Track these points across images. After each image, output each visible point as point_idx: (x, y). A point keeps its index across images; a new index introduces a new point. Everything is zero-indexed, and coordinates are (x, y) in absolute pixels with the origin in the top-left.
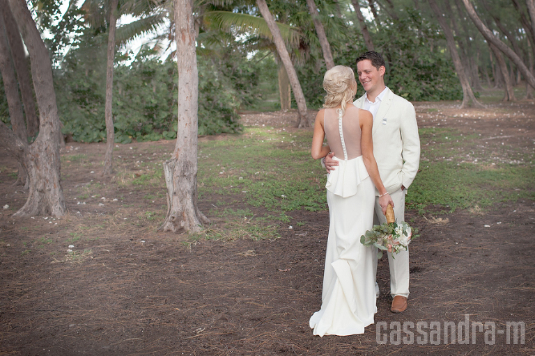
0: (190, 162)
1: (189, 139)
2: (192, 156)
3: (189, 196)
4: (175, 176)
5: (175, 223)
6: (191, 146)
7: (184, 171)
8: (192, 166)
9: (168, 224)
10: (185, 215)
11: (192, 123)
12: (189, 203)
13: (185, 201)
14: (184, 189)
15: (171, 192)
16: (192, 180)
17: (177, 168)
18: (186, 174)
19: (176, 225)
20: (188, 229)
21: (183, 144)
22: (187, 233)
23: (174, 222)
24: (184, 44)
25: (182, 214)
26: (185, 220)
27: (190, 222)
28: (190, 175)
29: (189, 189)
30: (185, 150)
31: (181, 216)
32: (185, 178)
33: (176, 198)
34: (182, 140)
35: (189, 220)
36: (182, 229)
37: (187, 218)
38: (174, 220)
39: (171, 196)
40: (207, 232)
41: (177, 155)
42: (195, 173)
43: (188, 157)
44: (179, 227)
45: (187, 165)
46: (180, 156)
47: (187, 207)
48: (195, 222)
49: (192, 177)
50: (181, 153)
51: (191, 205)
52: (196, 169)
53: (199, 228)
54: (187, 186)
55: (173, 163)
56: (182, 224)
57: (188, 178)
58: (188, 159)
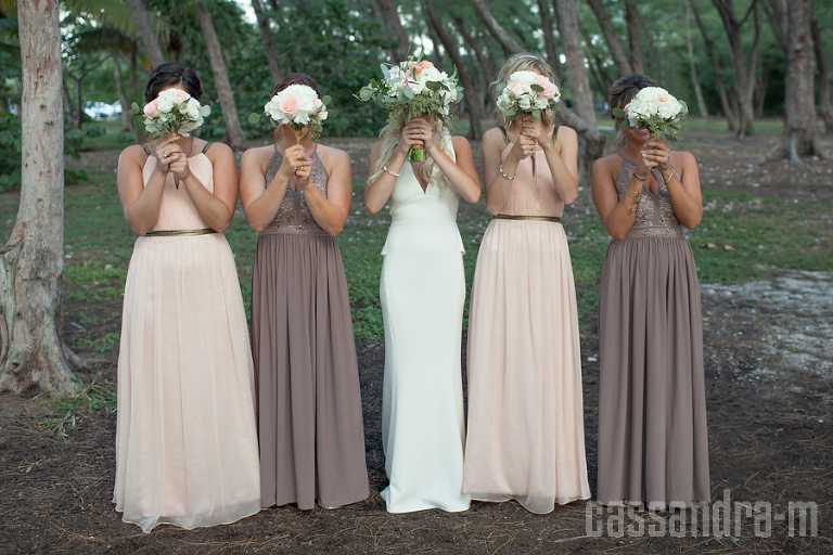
0: (48, 251)
1: (46, 203)
2: (54, 238)
3: (48, 319)
4: (18, 280)
5: (20, 374)
6: (51, 218)
7: (39, 270)
8: (54, 258)
9: (4, 377)
10: (42, 358)
11: (54, 170)
12: (48, 334)
13: (39, 329)
14: (38, 305)
15: (10, 314)
16: (54, 286)
17: (22, 263)
18: (42, 274)
19: (21, 380)
20: (49, 386)
21: (35, 213)
22: (48, 396)
23: (16, 374)
24: (37, 8)
25: (34, 355)
26: (40, 369)
27: (51, 371)
28: (50, 275)
29: (49, 306)
30: (39, 226)
31: (33, 360)
32: (39, 283)
33: (20, 324)
34: (32, 207)
35: (49, 368)
36: (33, 389)
37: (44, 365)
38: (16, 370)
39: (10, 321)
40: (91, 392)
41: (22, 237)
42: (59, 273)
43: (45, 240)
44: (27, 383)
45: (43, 256)
46: (27, 238)
47: (45, 342)
48: (64, 373)
49: (54, 280)
50: (31, 235)
51: (53, 338)
52: (60, 263)
53: (72, 384)
54: (45, 298)
55: (14, 252)
56: (35, 377)
57: (46, 283)
58: (45, 244)
